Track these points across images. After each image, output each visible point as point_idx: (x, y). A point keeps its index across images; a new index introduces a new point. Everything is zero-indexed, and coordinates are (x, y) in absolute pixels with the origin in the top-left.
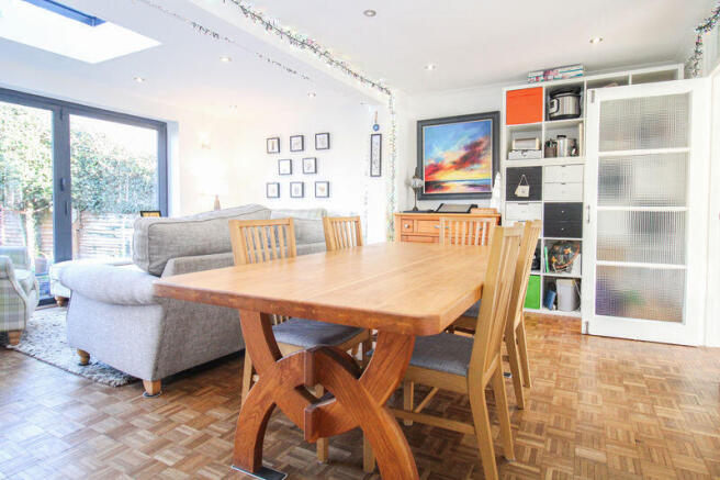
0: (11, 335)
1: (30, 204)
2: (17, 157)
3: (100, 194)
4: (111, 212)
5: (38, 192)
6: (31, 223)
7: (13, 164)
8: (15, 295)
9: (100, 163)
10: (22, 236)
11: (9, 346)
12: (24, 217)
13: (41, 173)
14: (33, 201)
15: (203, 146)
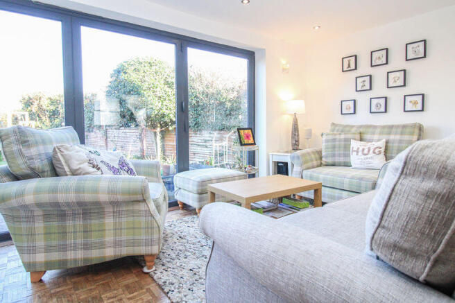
0: (147, 258)
1: (159, 125)
2: (152, 94)
3: (197, 118)
4: (205, 129)
5: (163, 117)
6: (159, 137)
7: (149, 99)
8: (151, 218)
9: (198, 95)
10: (154, 145)
11: (146, 270)
12: (155, 133)
13: (164, 103)
14: (160, 123)
15: (284, 70)
